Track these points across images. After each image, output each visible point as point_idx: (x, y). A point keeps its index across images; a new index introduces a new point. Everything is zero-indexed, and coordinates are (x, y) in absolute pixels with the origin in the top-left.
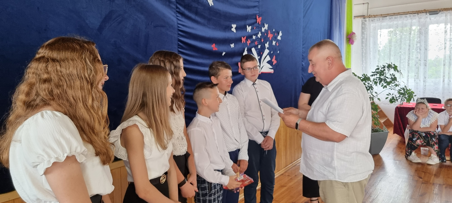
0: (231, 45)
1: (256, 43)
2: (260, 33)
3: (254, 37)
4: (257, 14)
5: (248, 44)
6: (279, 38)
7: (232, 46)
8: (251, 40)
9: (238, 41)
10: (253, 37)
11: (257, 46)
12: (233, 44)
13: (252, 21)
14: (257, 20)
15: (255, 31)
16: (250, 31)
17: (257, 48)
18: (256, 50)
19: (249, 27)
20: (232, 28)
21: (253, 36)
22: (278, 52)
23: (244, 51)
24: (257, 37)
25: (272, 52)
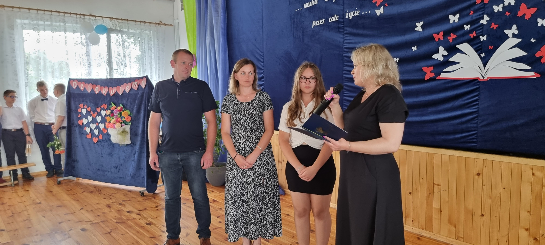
1: (473, 35)
5: (451, 41)
7: (414, 48)
8: (461, 32)
9: (427, 40)
10: (464, 28)
11: (477, 37)
12: (416, 46)
15: (472, 17)
16: (456, 21)
17: (475, 42)
18: (472, 46)
19: (454, 16)
21: (465, 26)
23: (438, 52)
24: (476, 25)
25: (533, 40)
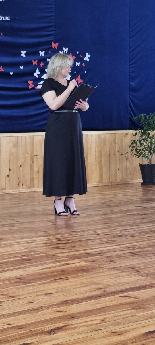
0: (20, 67)
4: (52, 41)
5: (41, 66)
6: (87, 59)
8: (45, 62)
9: (28, 63)
12: (22, 66)
13: (47, 47)
14: (53, 46)
16: (43, 55)
19: (42, 52)
20: (22, 54)
21: (48, 59)
22: (85, 72)
23: (35, 72)
25: (75, 72)
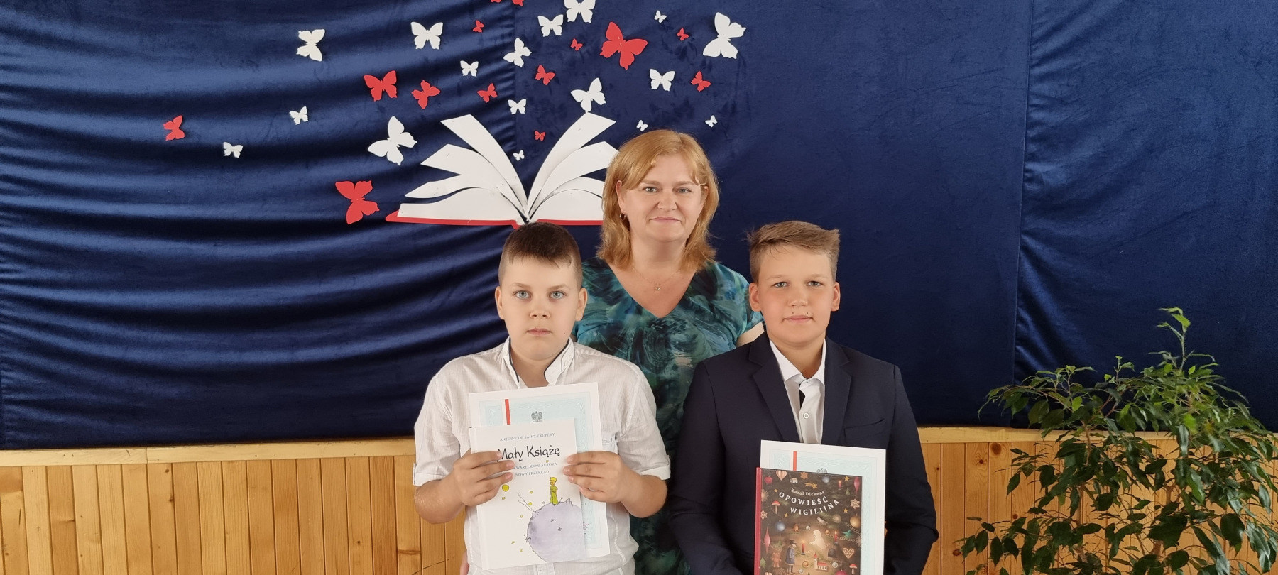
0: (293, 114)
1: (489, 93)
2: (519, 43)
3: (470, 69)
5: (423, 104)
7: (300, 116)
8: (450, 82)
9: (337, 93)
10: (461, 69)
11: (501, 103)
12: (304, 110)
15: (481, 40)
16: (436, 44)
17: (496, 115)
18: (487, 126)
20: (303, 43)
21: (463, 64)
23: (384, 135)
24: (495, 67)
